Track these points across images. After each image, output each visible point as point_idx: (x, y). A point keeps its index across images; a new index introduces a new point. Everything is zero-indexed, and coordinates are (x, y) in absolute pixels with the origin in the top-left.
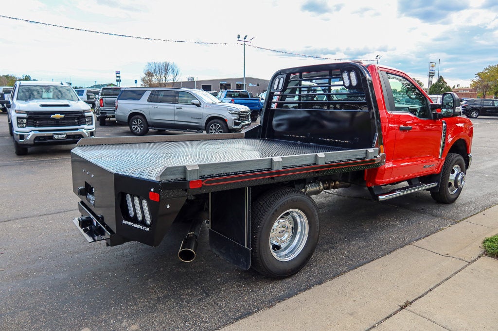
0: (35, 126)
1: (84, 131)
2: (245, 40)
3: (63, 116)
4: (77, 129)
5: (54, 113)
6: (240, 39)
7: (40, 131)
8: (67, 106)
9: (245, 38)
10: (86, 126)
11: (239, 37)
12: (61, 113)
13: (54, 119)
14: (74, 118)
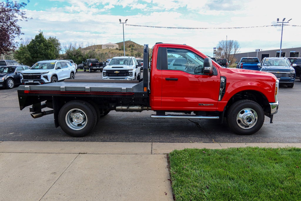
0: (109, 76)
1: (128, 79)
2: (284, 21)
3: (119, 72)
4: (125, 78)
5: (115, 71)
6: (279, 21)
7: (110, 78)
8: (122, 67)
9: (284, 20)
10: (129, 77)
11: (278, 20)
12: (118, 71)
13: (115, 73)
14: (124, 73)
